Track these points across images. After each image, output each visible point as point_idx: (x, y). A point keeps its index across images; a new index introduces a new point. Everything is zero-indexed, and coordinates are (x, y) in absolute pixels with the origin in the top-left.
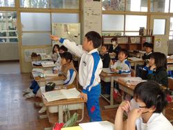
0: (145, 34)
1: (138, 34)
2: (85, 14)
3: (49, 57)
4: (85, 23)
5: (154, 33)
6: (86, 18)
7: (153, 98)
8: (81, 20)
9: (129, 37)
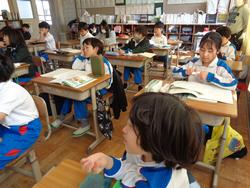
1: (1, 18)
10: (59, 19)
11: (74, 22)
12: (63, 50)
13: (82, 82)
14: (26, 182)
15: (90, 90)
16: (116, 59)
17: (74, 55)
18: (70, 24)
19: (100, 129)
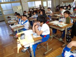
0: (41, 6)
1: (39, 7)
2: (22, 3)
3: (13, 17)
4: (23, 5)
5: (44, 6)
6: (23, 3)
7: (41, 20)
8: (21, 4)
9: (37, 8)
10: (54, 6)
11: (58, 6)
12: (55, 15)
13: (63, 25)
14: (44, 50)
15: (65, 28)
16: (74, 18)
17: (59, 17)
18: (57, 7)
19: (67, 41)
